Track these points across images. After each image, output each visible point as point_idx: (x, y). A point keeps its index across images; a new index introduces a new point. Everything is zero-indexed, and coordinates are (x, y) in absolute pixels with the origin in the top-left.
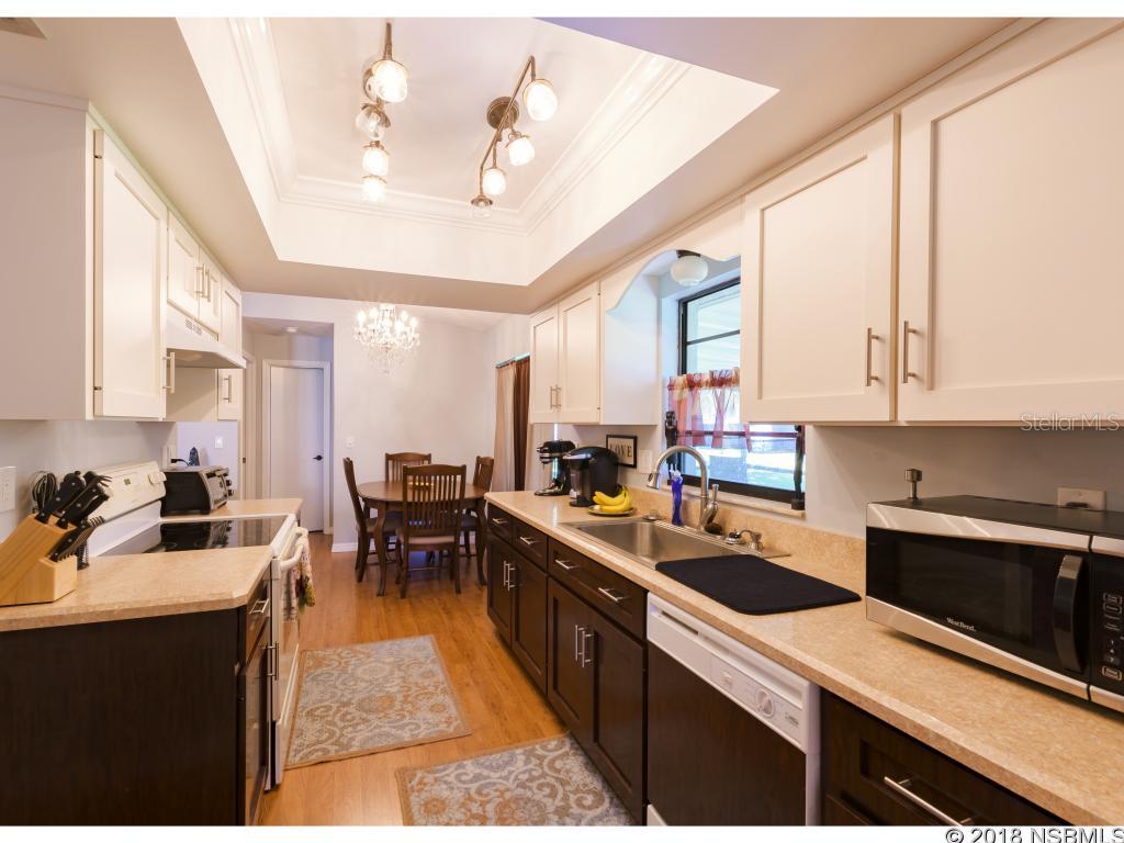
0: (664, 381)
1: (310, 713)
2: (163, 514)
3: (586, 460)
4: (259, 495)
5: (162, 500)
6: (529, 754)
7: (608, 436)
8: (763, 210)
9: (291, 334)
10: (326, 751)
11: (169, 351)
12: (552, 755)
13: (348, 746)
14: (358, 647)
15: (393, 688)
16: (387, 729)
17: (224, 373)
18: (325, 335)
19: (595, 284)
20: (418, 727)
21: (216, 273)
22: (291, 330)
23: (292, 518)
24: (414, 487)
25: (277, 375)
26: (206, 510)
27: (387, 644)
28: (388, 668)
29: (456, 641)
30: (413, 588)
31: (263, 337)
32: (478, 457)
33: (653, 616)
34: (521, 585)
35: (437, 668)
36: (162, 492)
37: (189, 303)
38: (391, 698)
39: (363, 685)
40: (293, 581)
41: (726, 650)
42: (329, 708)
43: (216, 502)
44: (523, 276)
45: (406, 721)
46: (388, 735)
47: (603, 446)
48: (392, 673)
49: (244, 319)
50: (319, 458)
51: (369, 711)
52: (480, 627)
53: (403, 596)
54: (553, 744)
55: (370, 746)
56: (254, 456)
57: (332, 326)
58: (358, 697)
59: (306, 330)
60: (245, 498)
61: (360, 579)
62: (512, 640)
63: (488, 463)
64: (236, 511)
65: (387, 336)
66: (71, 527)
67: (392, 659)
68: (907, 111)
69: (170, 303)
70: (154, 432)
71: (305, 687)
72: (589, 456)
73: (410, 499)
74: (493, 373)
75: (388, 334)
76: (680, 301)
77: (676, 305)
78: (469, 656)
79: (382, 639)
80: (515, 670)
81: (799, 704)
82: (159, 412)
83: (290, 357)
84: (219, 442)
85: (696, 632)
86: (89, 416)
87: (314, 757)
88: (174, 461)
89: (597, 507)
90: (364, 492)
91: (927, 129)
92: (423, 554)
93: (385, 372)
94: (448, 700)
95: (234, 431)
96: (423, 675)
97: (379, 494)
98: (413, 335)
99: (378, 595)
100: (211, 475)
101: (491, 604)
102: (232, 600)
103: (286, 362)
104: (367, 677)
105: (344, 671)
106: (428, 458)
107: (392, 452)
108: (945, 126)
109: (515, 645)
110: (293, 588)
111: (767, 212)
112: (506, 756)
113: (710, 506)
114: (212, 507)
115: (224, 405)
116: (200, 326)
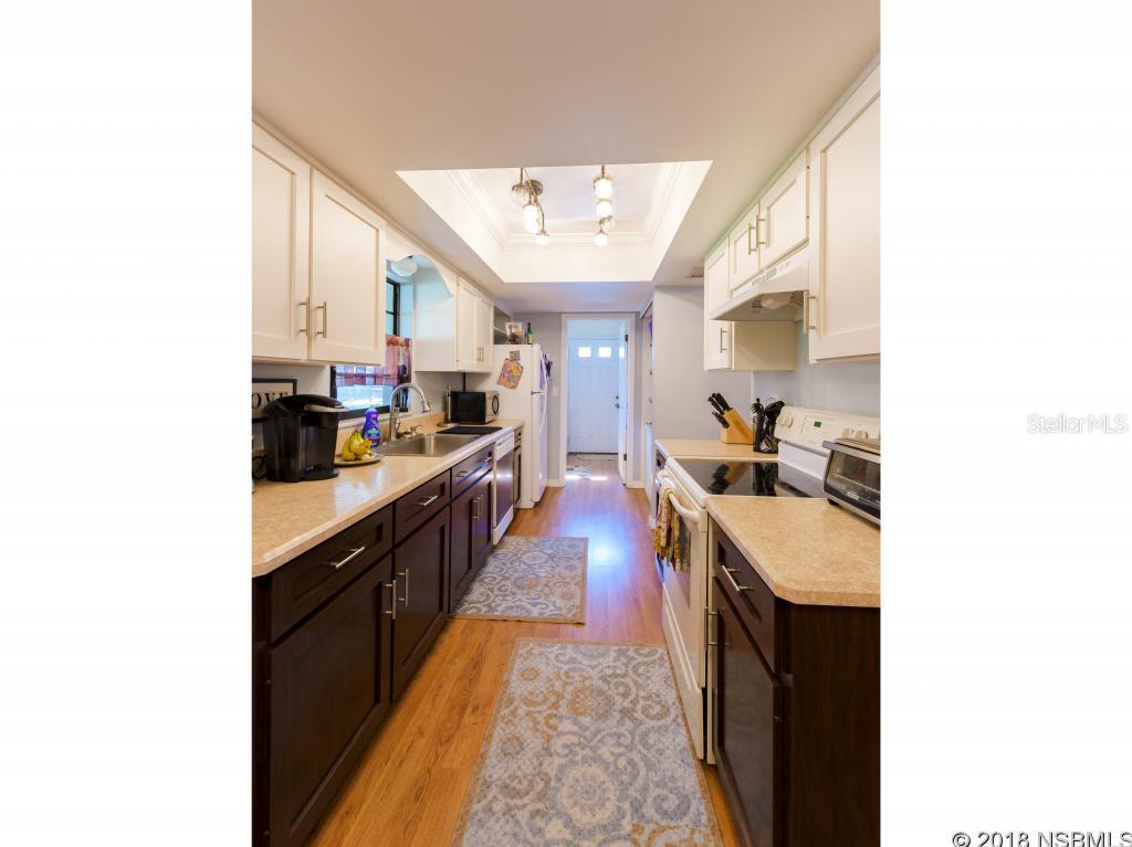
16: (586, 662)
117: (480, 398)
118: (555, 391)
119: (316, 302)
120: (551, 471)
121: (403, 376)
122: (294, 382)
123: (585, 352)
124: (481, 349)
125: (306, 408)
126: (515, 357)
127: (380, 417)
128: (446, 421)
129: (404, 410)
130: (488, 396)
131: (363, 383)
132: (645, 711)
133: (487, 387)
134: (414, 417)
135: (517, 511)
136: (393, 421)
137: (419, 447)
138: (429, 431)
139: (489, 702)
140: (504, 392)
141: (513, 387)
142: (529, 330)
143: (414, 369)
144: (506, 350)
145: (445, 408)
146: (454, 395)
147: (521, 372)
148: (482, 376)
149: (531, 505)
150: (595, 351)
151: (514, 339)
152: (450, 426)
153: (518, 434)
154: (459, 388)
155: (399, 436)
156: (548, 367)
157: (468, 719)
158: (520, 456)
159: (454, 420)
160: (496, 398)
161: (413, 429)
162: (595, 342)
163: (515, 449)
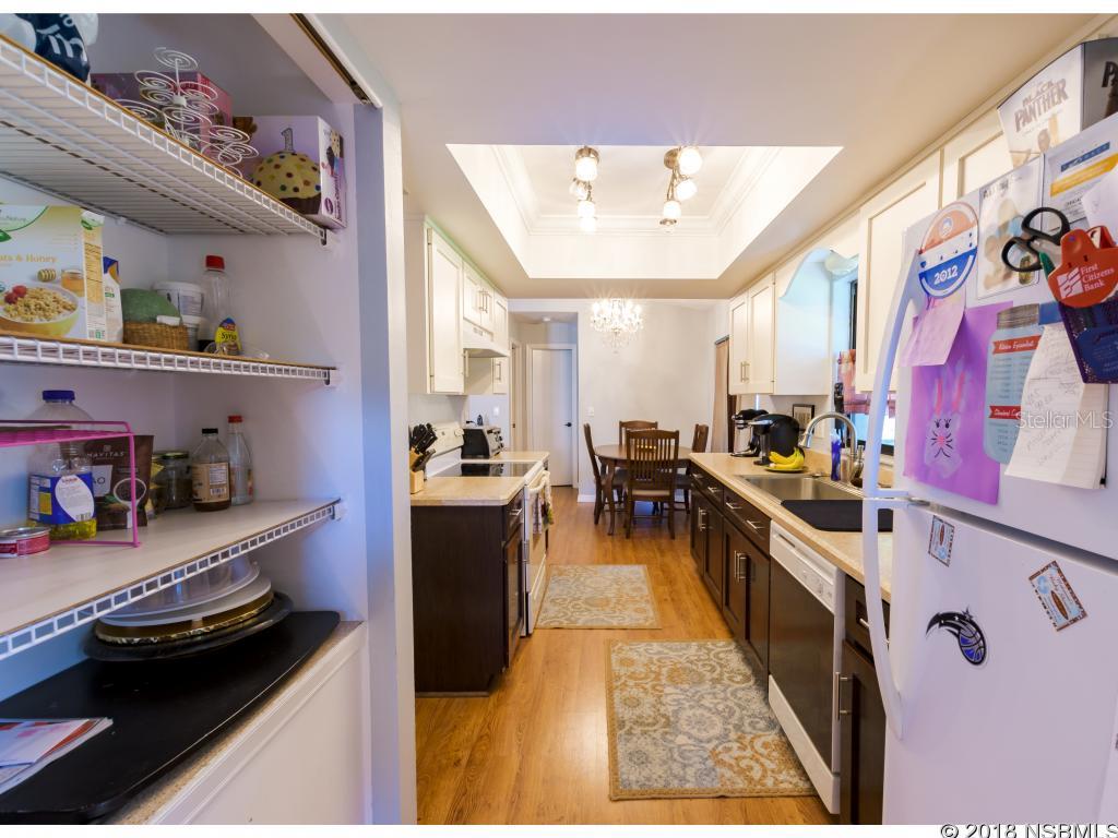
0: (835, 356)
1: (553, 601)
2: (463, 456)
3: (767, 426)
4: (525, 449)
5: (462, 447)
6: (700, 647)
7: (794, 406)
8: (871, 219)
9: (546, 323)
10: (562, 623)
11: (465, 350)
12: (719, 650)
13: (576, 622)
14: (590, 567)
15: (610, 594)
17: (497, 360)
18: (571, 322)
19: (770, 276)
20: (624, 619)
21: (491, 293)
22: (546, 319)
23: (540, 464)
24: (640, 450)
25: (537, 356)
26: (487, 455)
27: (611, 567)
29: (663, 571)
30: (637, 532)
31: (526, 328)
32: (697, 426)
33: (774, 537)
34: (711, 528)
35: (645, 587)
36: (461, 443)
37: (474, 316)
38: (608, 601)
39: (589, 589)
40: (539, 506)
41: (806, 556)
42: (565, 600)
43: (493, 451)
44: (713, 271)
45: (617, 614)
46: (603, 620)
47: (789, 414)
48: (611, 585)
49: (510, 313)
50: (569, 425)
51: (591, 605)
52: (685, 565)
53: (628, 537)
54: (721, 644)
55: (589, 624)
56: (521, 423)
57: (576, 314)
58: (584, 596)
59: (558, 319)
60: (515, 450)
61: (596, 522)
62: (705, 572)
63: (704, 430)
64: (505, 458)
65: (617, 323)
66: (421, 454)
67: (611, 577)
68: (947, 148)
69: (464, 318)
70: (457, 400)
71: (550, 586)
72: (771, 422)
73: (633, 458)
74: (712, 349)
75: (617, 320)
76: (852, 283)
77: (849, 286)
78: (671, 582)
79: (607, 563)
80: (706, 596)
81: (832, 583)
82: (459, 389)
83: (546, 341)
84: (497, 410)
85: (794, 546)
86: (428, 392)
87: (553, 625)
88: (468, 422)
89: (772, 465)
90: (599, 452)
91: (956, 165)
92: (650, 505)
93: (616, 352)
94: (649, 607)
95: (506, 402)
96: (635, 590)
97: (615, 454)
98: (638, 320)
99: (609, 534)
100: (490, 432)
101: (693, 546)
102: (499, 501)
103: (543, 346)
104: (593, 586)
105: (578, 580)
106: (655, 425)
107: (624, 421)
108: (969, 161)
109: (706, 576)
110: (540, 510)
111: (874, 221)
112: (684, 645)
113: (856, 464)
114: (491, 453)
115: (497, 383)
116: (480, 330)
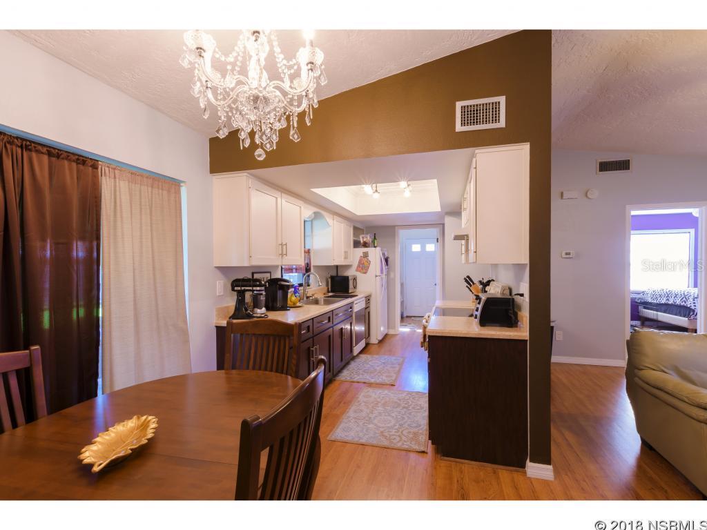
28: (376, 421)
104: (389, 418)
117: (346, 279)
118: (392, 275)
119: (284, 243)
120: (390, 324)
121: (308, 269)
122: (270, 273)
123: (416, 248)
124: (346, 252)
125: (279, 283)
126: (366, 255)
127: (300, 288)
128: (328, 292)
129: (309, 285)
130: (350, 278)
131: (292, 272)
132: (413, 408)
133: (350, 273)
134: (313, 289)
135: (367, 344)
136: (304, 290)
137: (316, 302)
138: (320, 296)
139: (350, 402)
140: (359, 275)
141: (365, 273)
142: (375, 238)
143: (312, 265)
144: (360, 251)
145: (327, 285)
146: (332, 278)
147: (369, 264)
148: (348, 267)
149: (377, 342)
150: (423, 247)
151: (365, 245)
152: (330, 294)
153: (368, 299)
154: (334, 274)
155: (308, 297)
156: (386, 260)
157: (342, 405)
158: (369, 313)
159: (332, 291)
160: (355, 279)
161: (313, 295)
162: (423, 241)
163: (366, 308)
